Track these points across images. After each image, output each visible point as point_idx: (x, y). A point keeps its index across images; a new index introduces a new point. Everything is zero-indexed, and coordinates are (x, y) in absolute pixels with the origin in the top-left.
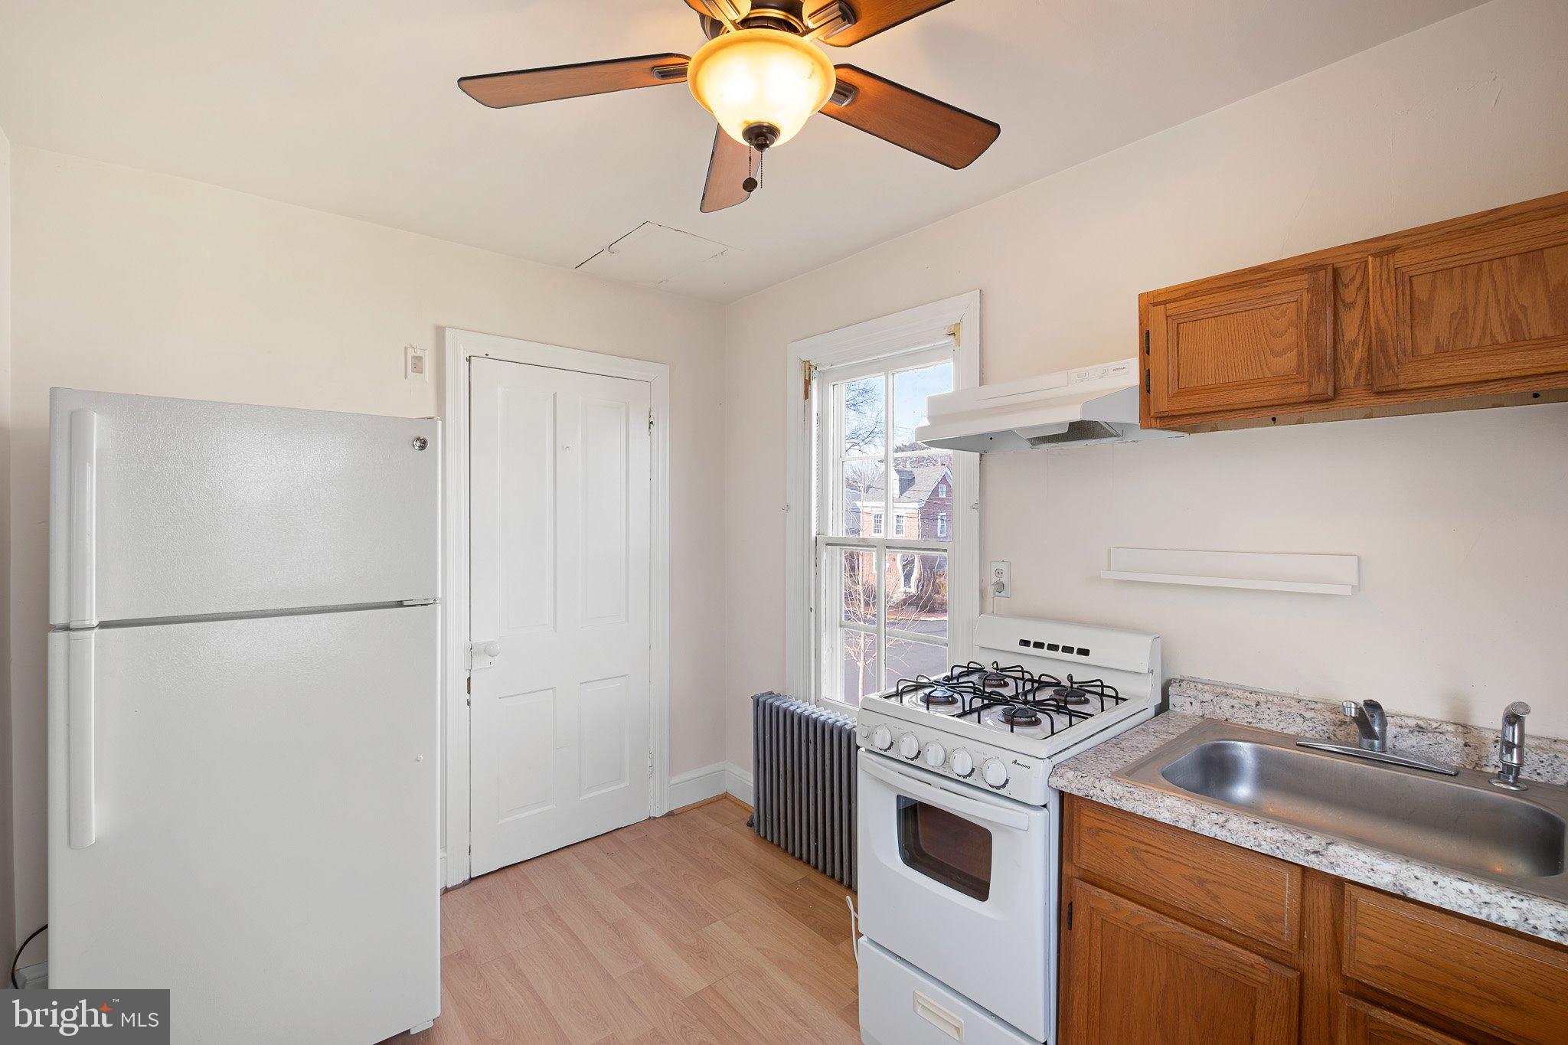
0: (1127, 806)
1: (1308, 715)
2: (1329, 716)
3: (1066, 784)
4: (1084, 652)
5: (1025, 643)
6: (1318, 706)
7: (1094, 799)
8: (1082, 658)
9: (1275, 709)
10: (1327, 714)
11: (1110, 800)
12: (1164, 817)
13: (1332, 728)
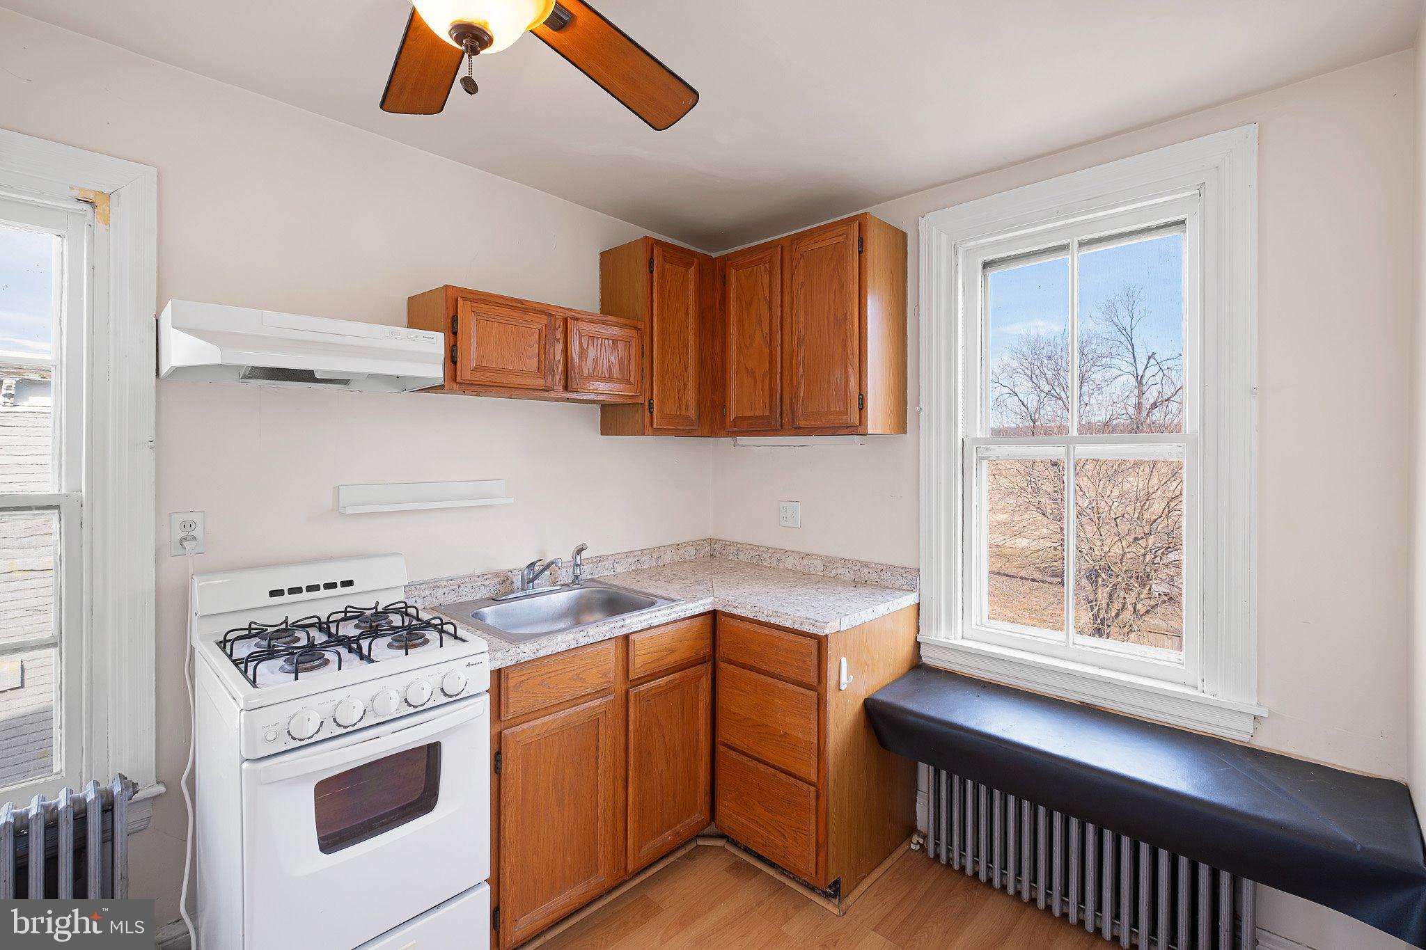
0: (542, 654)
1: (486, 583)
2: (497, 580)
3: (502, 662)
4: (349, 583)
5: (273, 594)
6: (489, 576)
7: (522, 661)
8: (348, 589)
9: (469, 586)
10: (495, 579)
11: (532, 656)
12: (563, 647)
13: (498, 586)
